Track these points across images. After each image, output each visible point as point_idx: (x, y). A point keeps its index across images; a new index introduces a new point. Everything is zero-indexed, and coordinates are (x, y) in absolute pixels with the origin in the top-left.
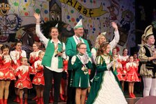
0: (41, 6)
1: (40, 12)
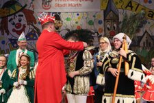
0: (94, 16)
1: (93, 24)
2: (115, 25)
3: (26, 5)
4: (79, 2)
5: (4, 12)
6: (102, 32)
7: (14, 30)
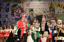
0: (46, 10)
1: (45, 12)
2: (54, 13)
3: (21, 6)
4: (40, 5)
5: (13, 9)
6: (49, 15)
7: (16, 15)
